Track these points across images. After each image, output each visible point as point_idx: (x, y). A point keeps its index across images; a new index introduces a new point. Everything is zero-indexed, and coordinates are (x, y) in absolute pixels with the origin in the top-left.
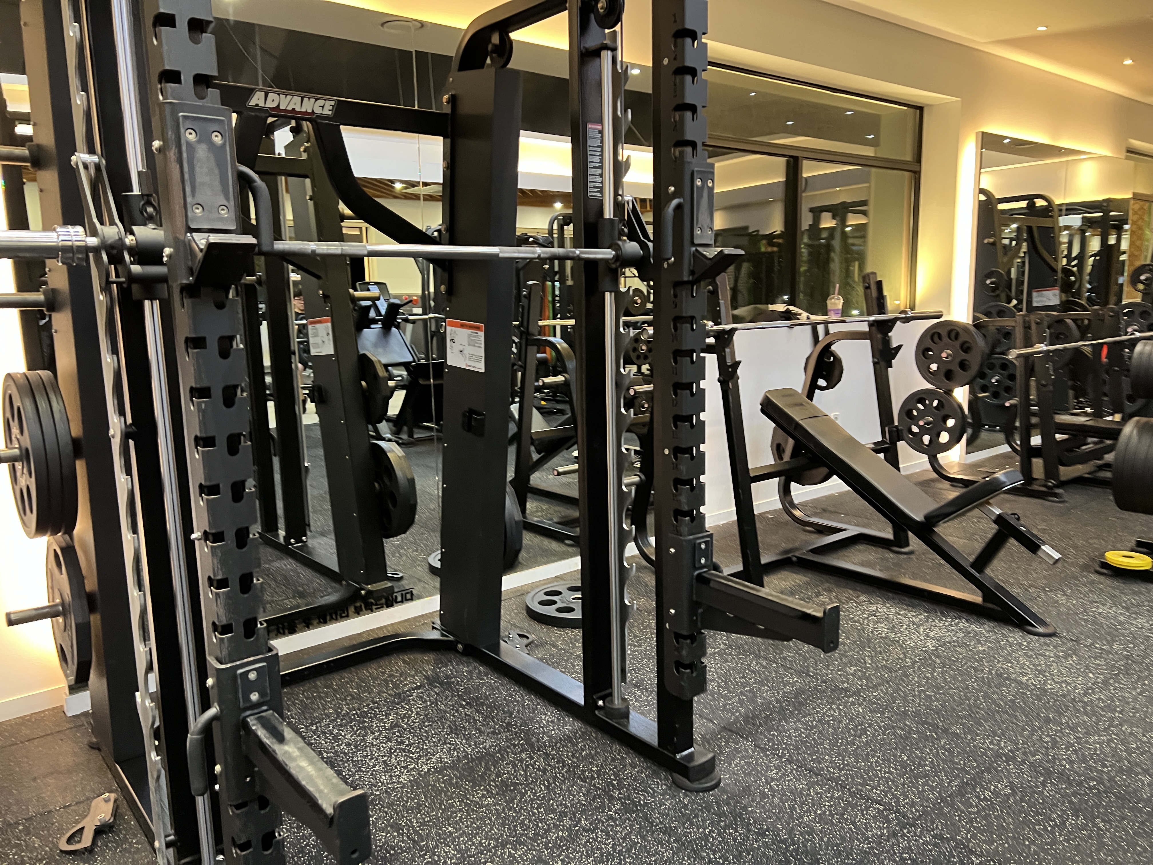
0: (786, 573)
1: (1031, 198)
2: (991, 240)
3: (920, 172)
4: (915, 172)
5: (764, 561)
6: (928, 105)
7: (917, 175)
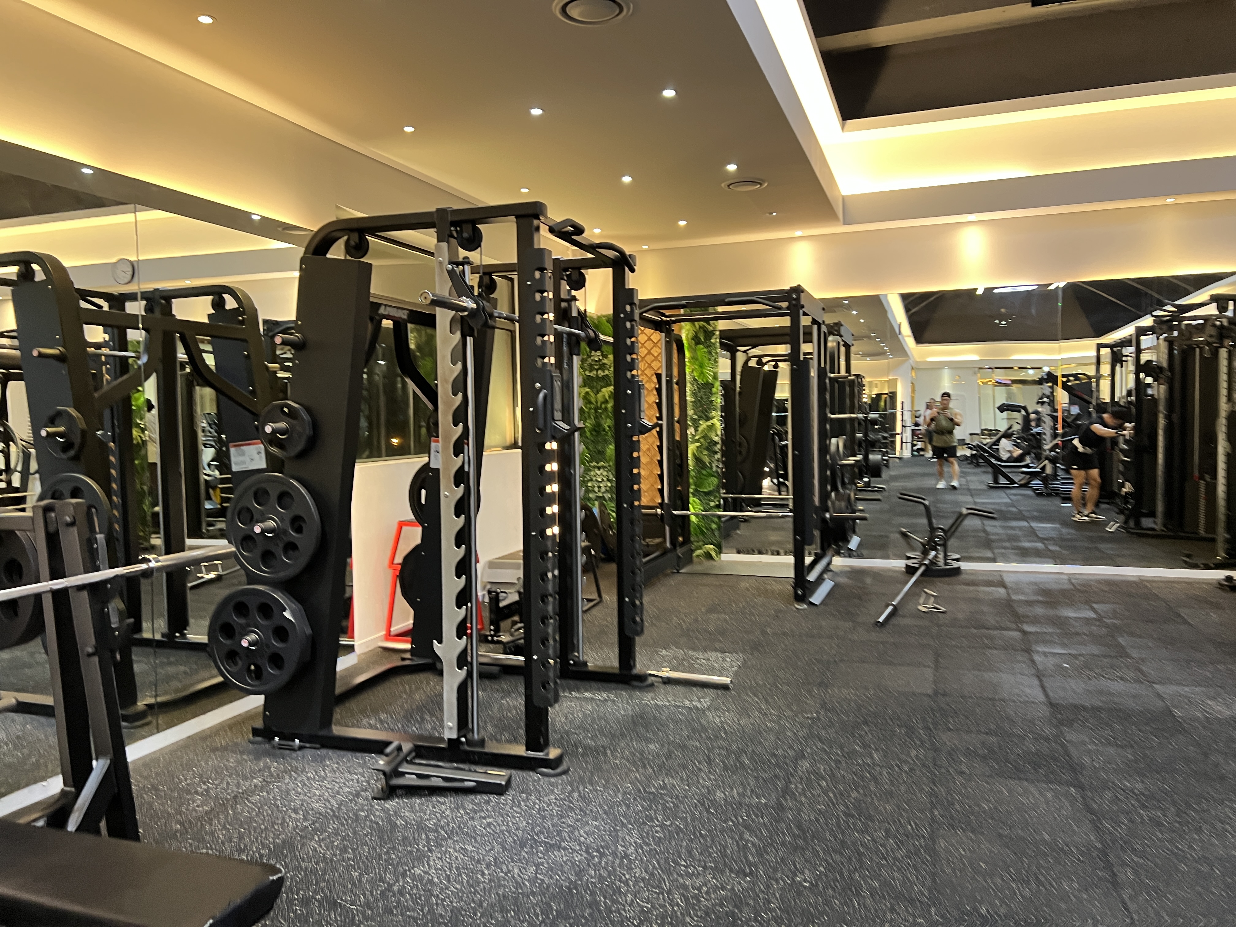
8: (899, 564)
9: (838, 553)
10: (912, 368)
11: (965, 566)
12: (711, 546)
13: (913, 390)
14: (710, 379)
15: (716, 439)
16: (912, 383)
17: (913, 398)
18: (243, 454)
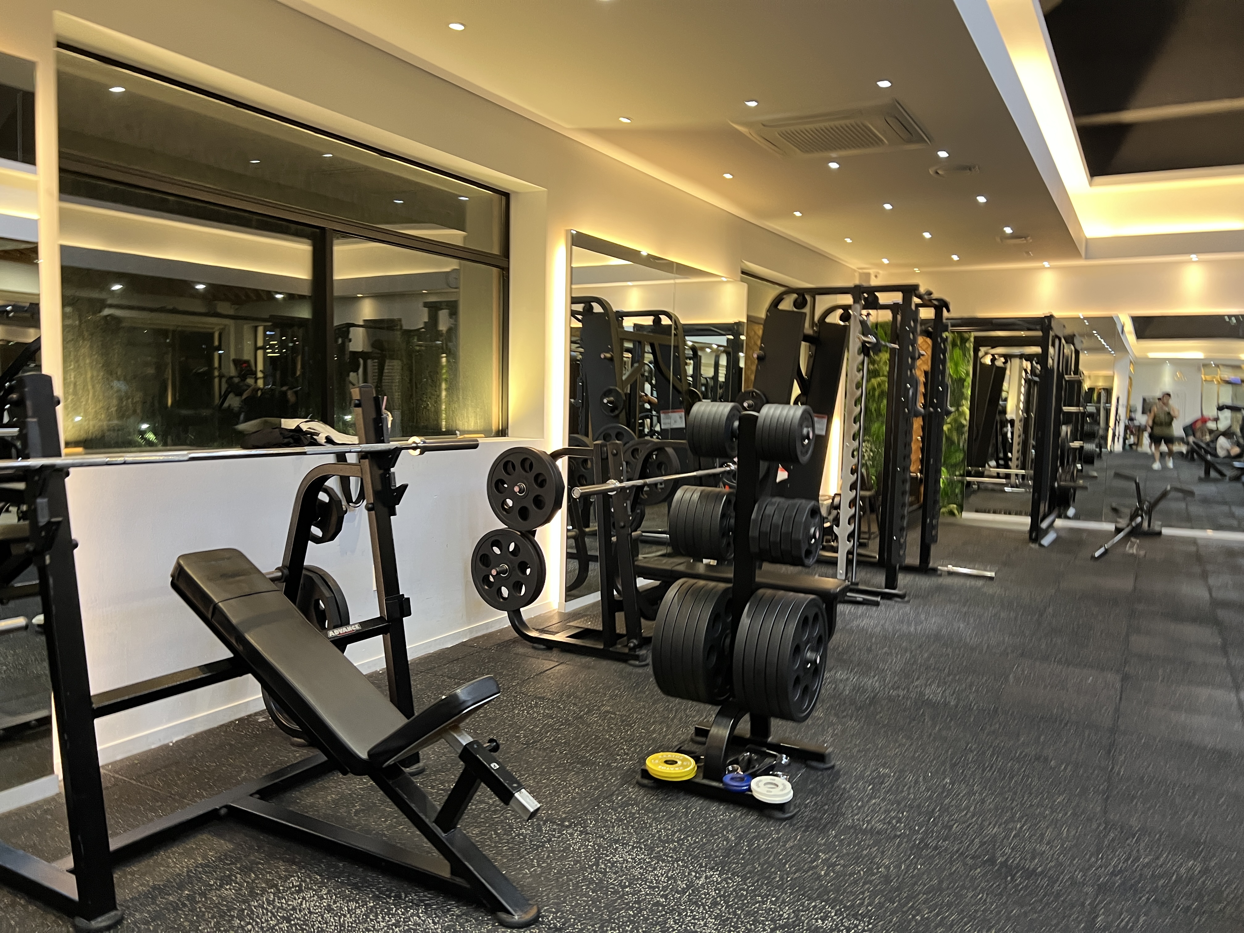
0: (204, 836)
1: (656, 314)
2: (608, 355)
3: (508, 270)
4: (502, 269)
5: (114, 844)
6: (516, 193)
7: (505, 272)
8: (1110, 527)
9: (1059, 516)
10: (1131, 362)
11: (1166, 531)
12: (955, 506)
13: (1131, 384)
14: (963, 375)
15: (964, 422)
16: (1130, 378)
17: (1129, 393)
18: (670, 418)
